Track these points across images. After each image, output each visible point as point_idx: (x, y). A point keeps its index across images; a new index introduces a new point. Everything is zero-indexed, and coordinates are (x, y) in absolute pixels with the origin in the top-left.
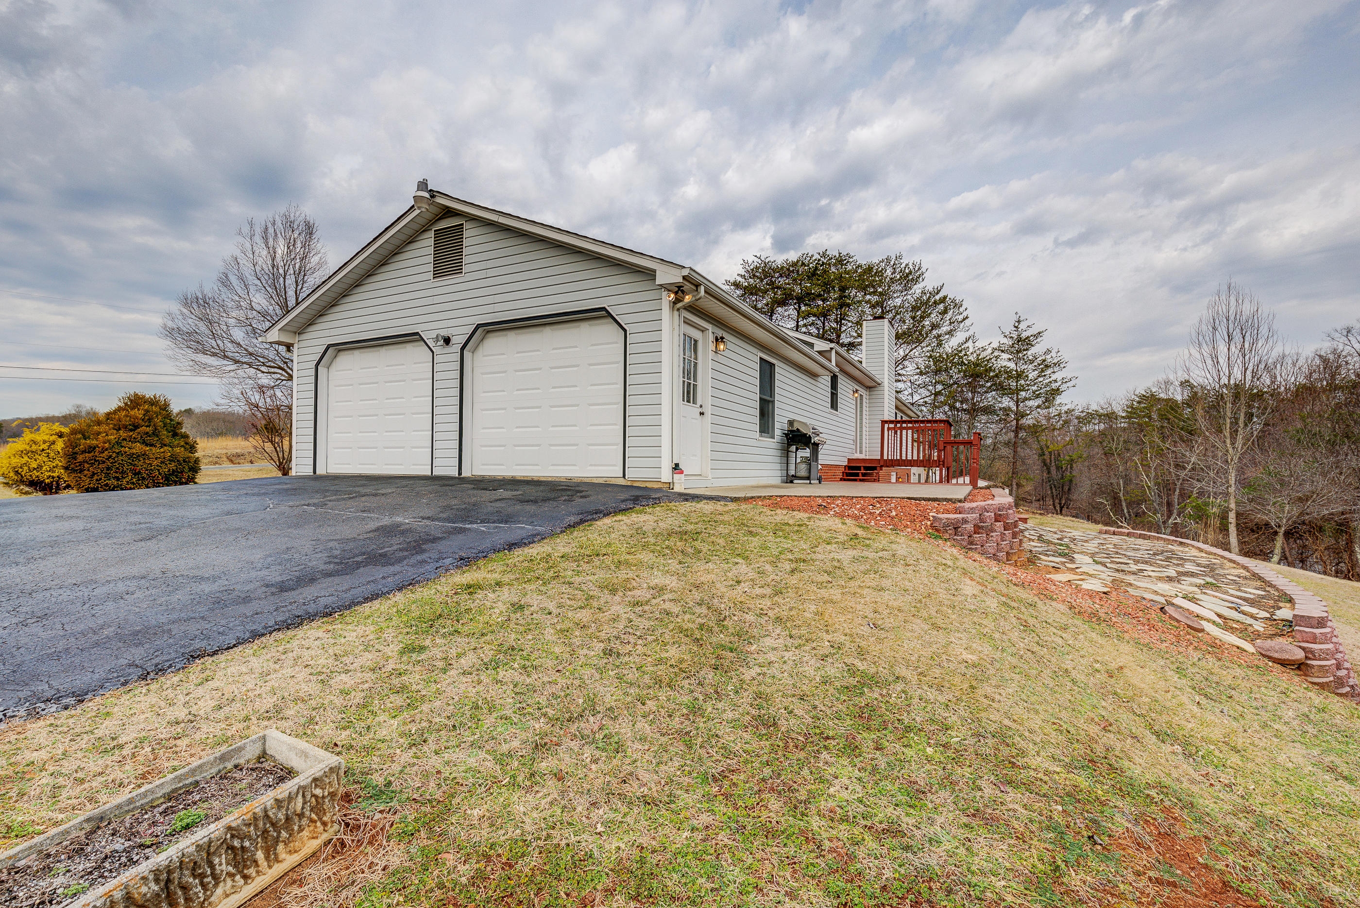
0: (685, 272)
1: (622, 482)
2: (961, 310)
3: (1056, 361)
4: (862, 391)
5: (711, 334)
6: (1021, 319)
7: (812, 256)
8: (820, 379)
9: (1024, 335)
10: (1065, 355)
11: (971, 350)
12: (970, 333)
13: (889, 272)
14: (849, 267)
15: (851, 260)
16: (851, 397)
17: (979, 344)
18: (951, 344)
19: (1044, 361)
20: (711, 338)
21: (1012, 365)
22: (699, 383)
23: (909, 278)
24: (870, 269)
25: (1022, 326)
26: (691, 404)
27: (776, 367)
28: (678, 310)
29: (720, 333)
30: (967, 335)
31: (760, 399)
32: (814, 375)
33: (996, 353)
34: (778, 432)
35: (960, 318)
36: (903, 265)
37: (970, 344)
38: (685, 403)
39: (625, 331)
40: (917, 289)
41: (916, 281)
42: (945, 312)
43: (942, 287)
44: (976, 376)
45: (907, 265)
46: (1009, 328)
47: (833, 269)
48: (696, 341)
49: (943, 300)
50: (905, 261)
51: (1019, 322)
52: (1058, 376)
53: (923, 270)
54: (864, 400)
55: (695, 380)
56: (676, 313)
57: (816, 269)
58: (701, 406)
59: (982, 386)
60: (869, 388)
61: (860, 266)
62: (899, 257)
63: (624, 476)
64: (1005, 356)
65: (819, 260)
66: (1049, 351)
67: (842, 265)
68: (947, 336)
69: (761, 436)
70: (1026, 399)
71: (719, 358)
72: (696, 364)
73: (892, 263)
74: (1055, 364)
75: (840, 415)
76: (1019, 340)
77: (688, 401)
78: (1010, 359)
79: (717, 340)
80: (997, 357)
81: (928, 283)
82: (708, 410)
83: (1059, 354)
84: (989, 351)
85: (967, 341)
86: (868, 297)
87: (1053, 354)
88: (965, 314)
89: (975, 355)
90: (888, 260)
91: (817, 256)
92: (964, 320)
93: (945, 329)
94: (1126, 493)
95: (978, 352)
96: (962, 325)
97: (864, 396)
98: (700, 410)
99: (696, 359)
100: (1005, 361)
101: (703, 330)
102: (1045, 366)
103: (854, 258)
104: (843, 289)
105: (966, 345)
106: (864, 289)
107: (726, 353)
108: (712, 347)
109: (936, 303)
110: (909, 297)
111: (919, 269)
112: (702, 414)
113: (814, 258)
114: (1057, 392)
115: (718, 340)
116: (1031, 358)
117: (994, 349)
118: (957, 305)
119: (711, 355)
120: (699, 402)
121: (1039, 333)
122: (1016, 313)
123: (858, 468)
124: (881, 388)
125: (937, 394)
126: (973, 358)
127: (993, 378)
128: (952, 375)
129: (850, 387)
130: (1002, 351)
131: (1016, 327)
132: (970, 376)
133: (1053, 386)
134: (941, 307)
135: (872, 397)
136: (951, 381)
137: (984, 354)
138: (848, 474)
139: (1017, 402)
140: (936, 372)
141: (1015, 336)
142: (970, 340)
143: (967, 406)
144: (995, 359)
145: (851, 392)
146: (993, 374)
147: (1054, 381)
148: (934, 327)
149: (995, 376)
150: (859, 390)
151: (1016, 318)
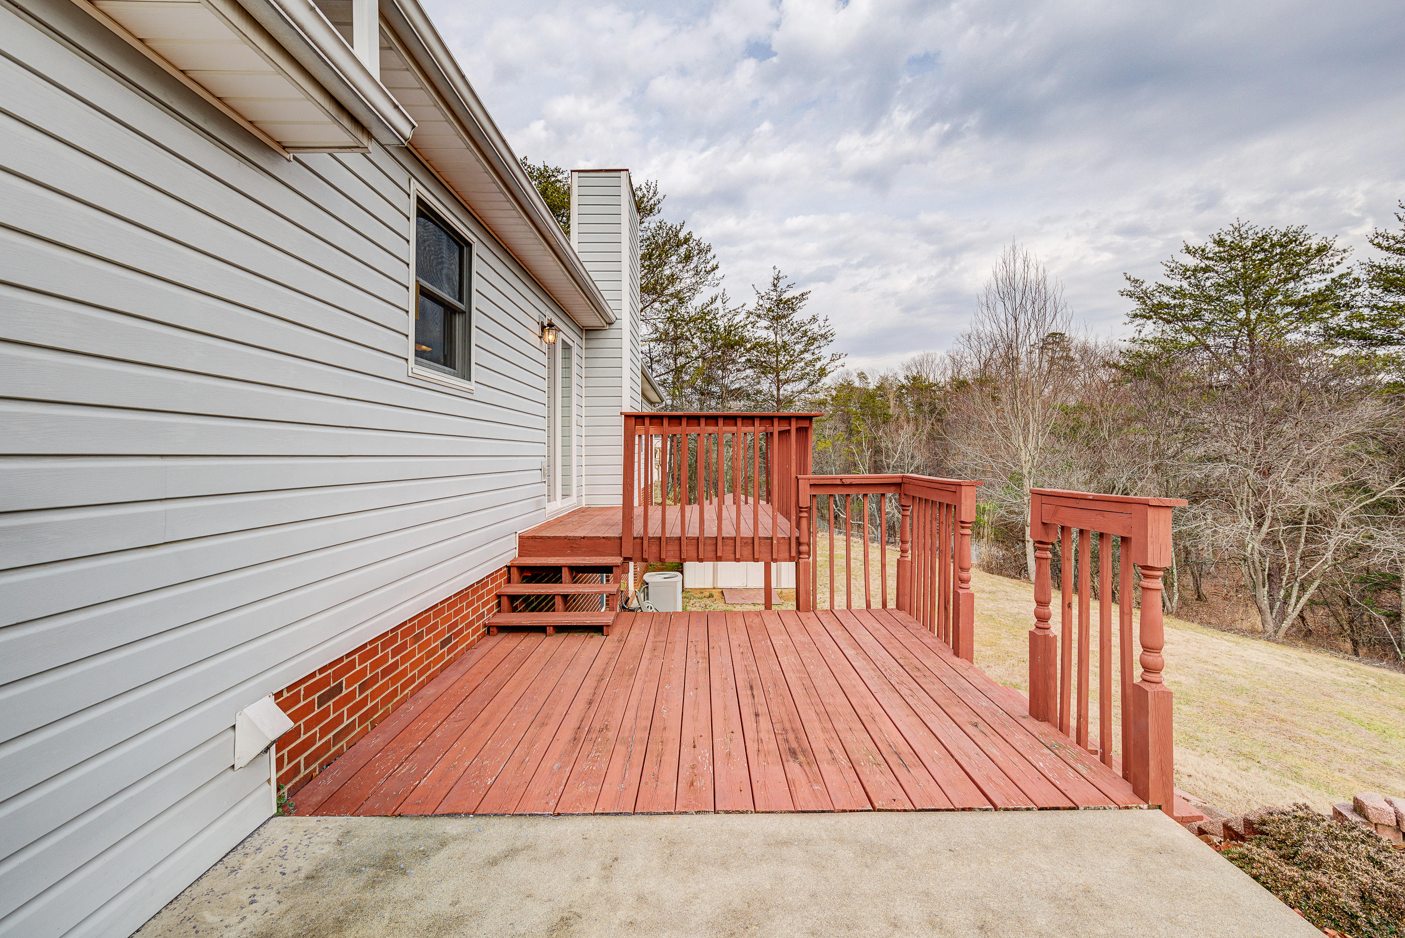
2: (709, 256)
3: (823, 332)
4: (567, 333)
6: (781, 275)
9: (785, 296)
10: (834, 325)
11: (721, 312)
12: (718, 291)
16: (535, 340)
17: (731, 306)
18: (695, 302)
19: (806, 332)
21: (771, 336)
25: (782, 285)
30: (713, 291)
33: (751, 319)
35: (708, 266)
37: (718, 304)
42: (688, 258)
43: (682, 226)
44: (730, 346)
46: (765, 287)
49: (687, 241)
52: (826, 352)
53: (660, 196)
54: (575, 359)
59: (734, 362)
60: (588, 332)
64: (764, 323)
66: (814, 319)
68: (689, 294)
70: (787, 381)
74: (822, 336)
76: (779, 301)
78: (768, 328)
80: (753, 324)
83: (827, 323)
84: (743, 315)
85: (713, 300)
87: (820, 323)
88: (713, 263)
89: (726, 320)
92: (713, 269)
93: (688, 281)
95: (730, 316)
96: (710, 277)
97: (575, 350)
100: (762, 332)
102: (810, 340)
105: (713, 306)
111: (655, 193)
114: (823, 372)
116: (795, 325)
117: (750, 313)
118: (704, 250)
121: (802, 295)
122: (774, 268)
123: (552, 574)
124: (612, 333)
125: (678, 371)
126: (722, 323)
127: (748, 351)
128: (696, 345)
129: (535, 314)
130: (759, 316)
131: (775, 285)
132: (719, 348)
133: (818, 365)
134: (682, 250)
135: (592, 353)
136: (695, 354)
137: (737, 319)
138: (515, 602)
139: (779, 383)
140: (675, 340)
141: (774, 295)
142: (719, 300)
143: (715, 389)
144: (749, 326)
145: (537, 329)
146: (749, 346)
147: (819, 359)
148: (672, 279)
149: (751, 349)
150: (556, 321)
151: (774, 274)
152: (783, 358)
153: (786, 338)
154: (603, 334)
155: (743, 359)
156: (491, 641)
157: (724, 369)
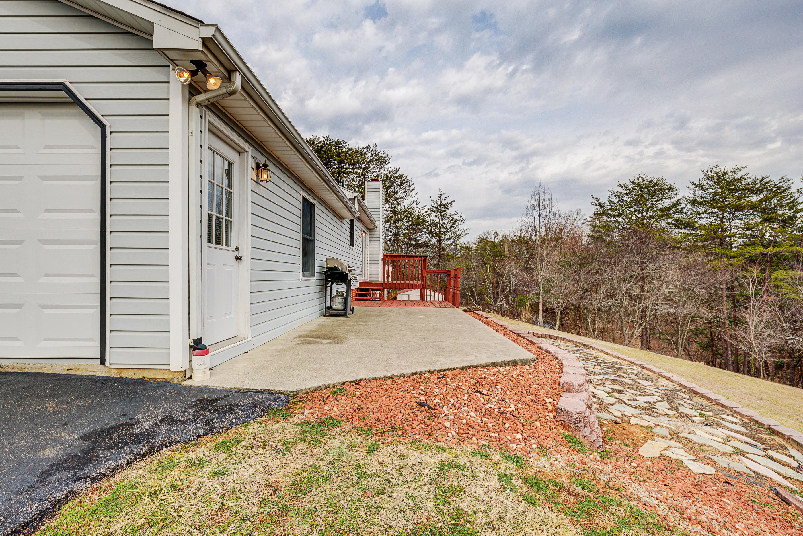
0: (208, 33)
1: (100, 372)
2: (411, 184)
3: (460, 219)
5: (250, 159)
7: (319, 138)
8: (344, 222)
9: (444, 202)
10: (464, 216)
11: (416, 209)
12: (415, 198)
13: (369, 155)
14: (344, 149)
15: (344, 145)
16: (360, 236)
17: (420, 206)
18: (404, 204)
19: (453, 218)
20: (251, 163)
21: (437, 220)
22: (235, 218)
23: (381, 161)
24: (356, 152)
25: (443, 197)
26: (223, 247)
27: (316, 208)
28: (198, 105)
29: (262, 160)
30: (413, 199)
31: (303, 238)
32: (341, 218)
33: (429, 212)
34: (317, 270)
35: (410, 189)
36: (377, 153)
37: (414, 205)
38: (214, 245)
39: (103, 127)
40: (386, 168)
41: (385, 163)
42: (401, 184)
43: (399, 169)
44: (419, 224)
45: (379, 152)
46: (435, 198)
47: (333, 149)
48: (230, 164)
49: (401, 176)
50: (378, 149)
51: (441, 194)
52: (461, 227)
53: (390, 157)
54: (367, 238)
55: (229, 213)
56: (195, 111)
57: (322, 147)
58: (237, 249)
59: (421, 231)
60: (370, 230)
61: (350, 149)
62: (375, 147)
63: (103, 361)
64: (434, 214)
65: (324, 142)
66: (456, 213)
67: (339, 147)
68: (402, 200)
69: (304, 276)
70: (444, 240)
71: (260, 190)
72: (230, 194)
73: (371, 150)
74: (459, 221)
75: (356, 250)
76: (441, 205)
77: (218, 242)
78: (436, 216)
79: (258, 167)
80: (430, 214)
81: (392, 165)
82: (246, 253)
83: (462, 215)
84: (425, 210)
85: (413, 203)
86: (356, 170)
87: (459, 214)
88: (413, 187)
89: (418, 212)
90: (368, 147)
91: (322, 139)
92: (412, 190)
93: (401, 194)
94: (477, 289)
95: (419, 210)
96: (411, 193)
97: (367, 236)
98: (236, 253)
99: (230, 185)
100: (433, 218)
101: (240, 152)
102: (454, 222)
103: (347, 144)
104: (340, 162)
105: (413, 205)
106: (353, 164)
107: (269, 185)
108: (252, 174)
109: (397, 178)
110: (380, 173)
111: (387, 156)
112: (239, 258)
113: (320, 140)
114: (459, 236)
115: (260, 168)
116: (448, 216)
117: (428, 209)
118: (409, 181)
119: (251, 185)
120: (234, 243)
121: (451, 202)
122: (440, 189)
123: (367, 290)
124: (377, 230)
125: (397, 234)
126: (416, 214)
127: (427, 226)
128: (405, 223)
129: (361, 229)
130: (432, 211)
131: (440, 197)
132: (414, 225)
133: (458, 233)
134: (399, 181)
135: (371, 236)
136: (404, 227)
137: (423, 212)
138: (361, 295)
139: (440, 241)
140: (395, 221)
141: (439, 202)
142: (415, 203)
143: (413, 242)
144: (428, 216)
145: (361, 233)
146: (427, 224)
147: (458, 230)
148: (395, 193)
149: (428, 225)
150: (365, 231)
151: (439, 192)
152: (443, 230)
153: (444, 221)
154: (374, 231)
155: (425, 230)
156: (356, 301)
157: (416, 234)
